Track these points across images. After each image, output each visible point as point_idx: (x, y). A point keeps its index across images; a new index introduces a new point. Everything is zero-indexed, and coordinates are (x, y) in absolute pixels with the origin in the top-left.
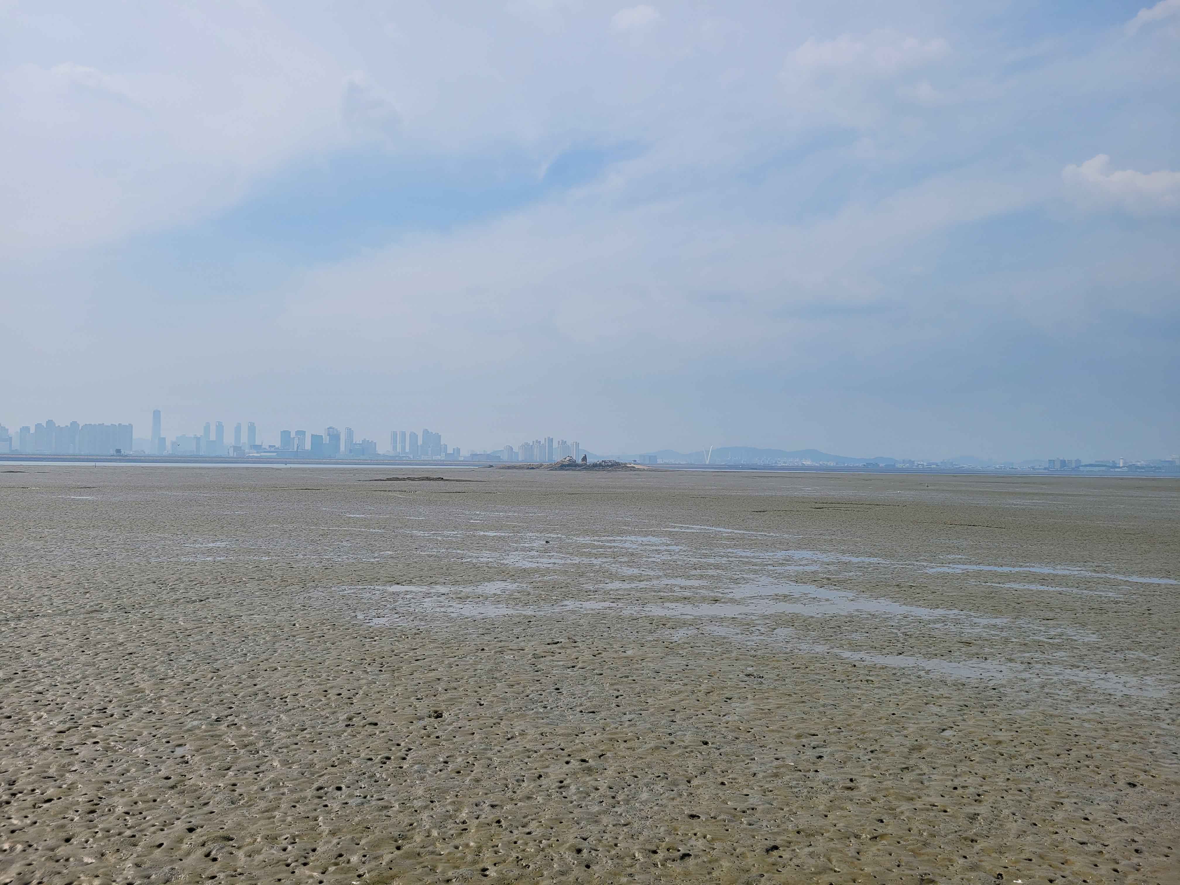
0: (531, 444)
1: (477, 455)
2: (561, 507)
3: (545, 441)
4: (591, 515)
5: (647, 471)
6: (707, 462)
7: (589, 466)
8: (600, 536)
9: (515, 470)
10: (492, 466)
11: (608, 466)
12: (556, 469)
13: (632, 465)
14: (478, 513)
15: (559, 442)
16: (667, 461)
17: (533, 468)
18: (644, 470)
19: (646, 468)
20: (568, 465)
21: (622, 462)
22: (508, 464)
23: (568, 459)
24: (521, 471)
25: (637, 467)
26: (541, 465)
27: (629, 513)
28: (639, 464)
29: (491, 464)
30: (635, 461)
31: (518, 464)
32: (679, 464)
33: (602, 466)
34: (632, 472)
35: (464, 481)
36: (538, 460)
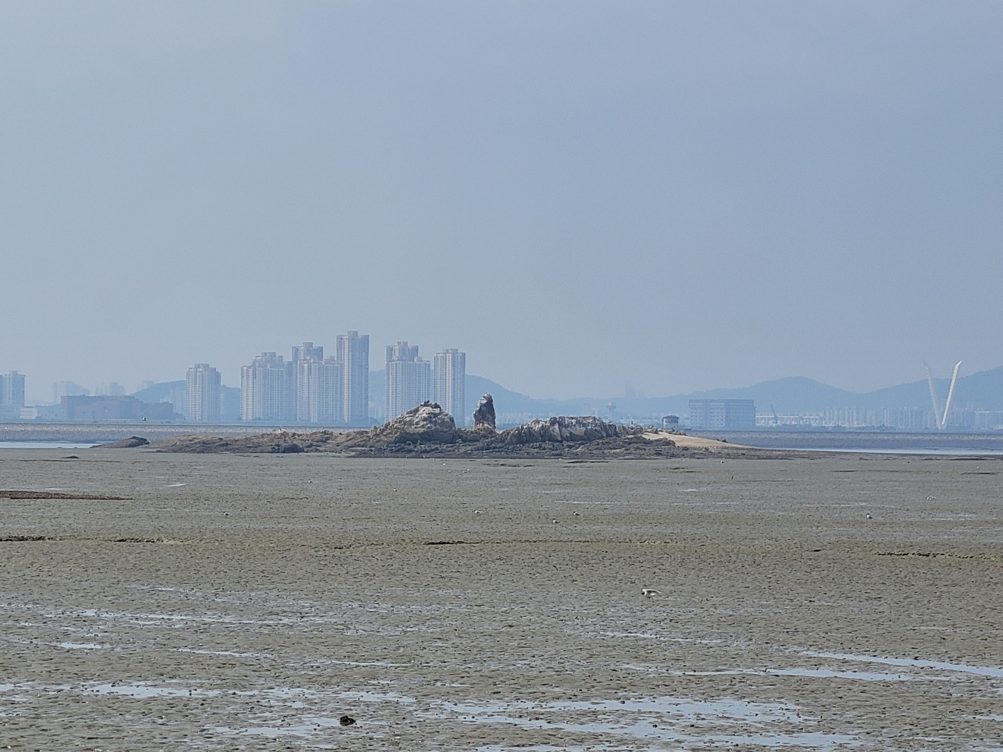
0: (288, 358)
1: (85, 400)
2: (399, 591)
3: (340, 347)
4: (511, 620)
5: (718, 455)
6: (942, 424)
7: (502, 440)
8: (542, 697)
9: (228, 457)
10: (140, 442)
11: (572, 437)
12: (380, 453)
13: (663, 435)
14: (90, 613)
15: (390, 350)
16: (791, 420)
17: (294, 449)
18: (707, 453)
19: (713, 445)
20: (426, 437)
21: (626, 422)
22: (201, 433)
23: (424, 412)
24: (251, 459)
25: (680, 441)
26: (326, 437)
27: (649, 614)
28: (686, 432)
29: (139, 432)
30: (674, 419)
31: (239, 433)
32: (838, 430)
33: (552, 439)
34: (662, 462)
35: (36, 496)
36: (314, 419)
